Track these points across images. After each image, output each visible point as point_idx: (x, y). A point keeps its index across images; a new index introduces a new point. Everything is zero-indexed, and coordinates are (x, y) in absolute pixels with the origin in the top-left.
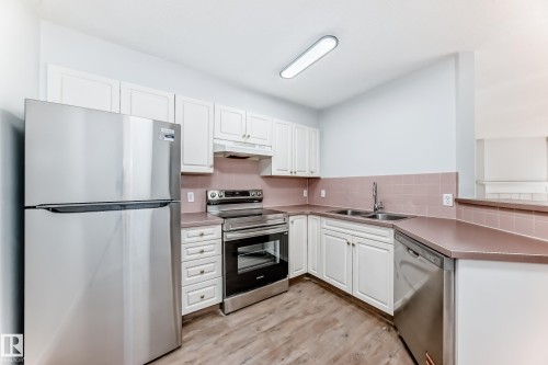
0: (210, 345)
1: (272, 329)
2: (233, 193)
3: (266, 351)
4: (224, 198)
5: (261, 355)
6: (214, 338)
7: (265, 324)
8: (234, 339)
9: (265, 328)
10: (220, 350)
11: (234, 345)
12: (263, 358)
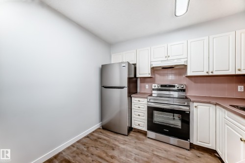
0: (133, 141)
1: (158, 156)
2: (165, 86)
3: (146, 159)
4: (160, 88)
5: (143, 158)
6: (136, 141)
7: (157, 152)
8: (141, 146)
9: (156, 153)
10: (134, 145)
11: (139, 147)
12: (142, 160)
